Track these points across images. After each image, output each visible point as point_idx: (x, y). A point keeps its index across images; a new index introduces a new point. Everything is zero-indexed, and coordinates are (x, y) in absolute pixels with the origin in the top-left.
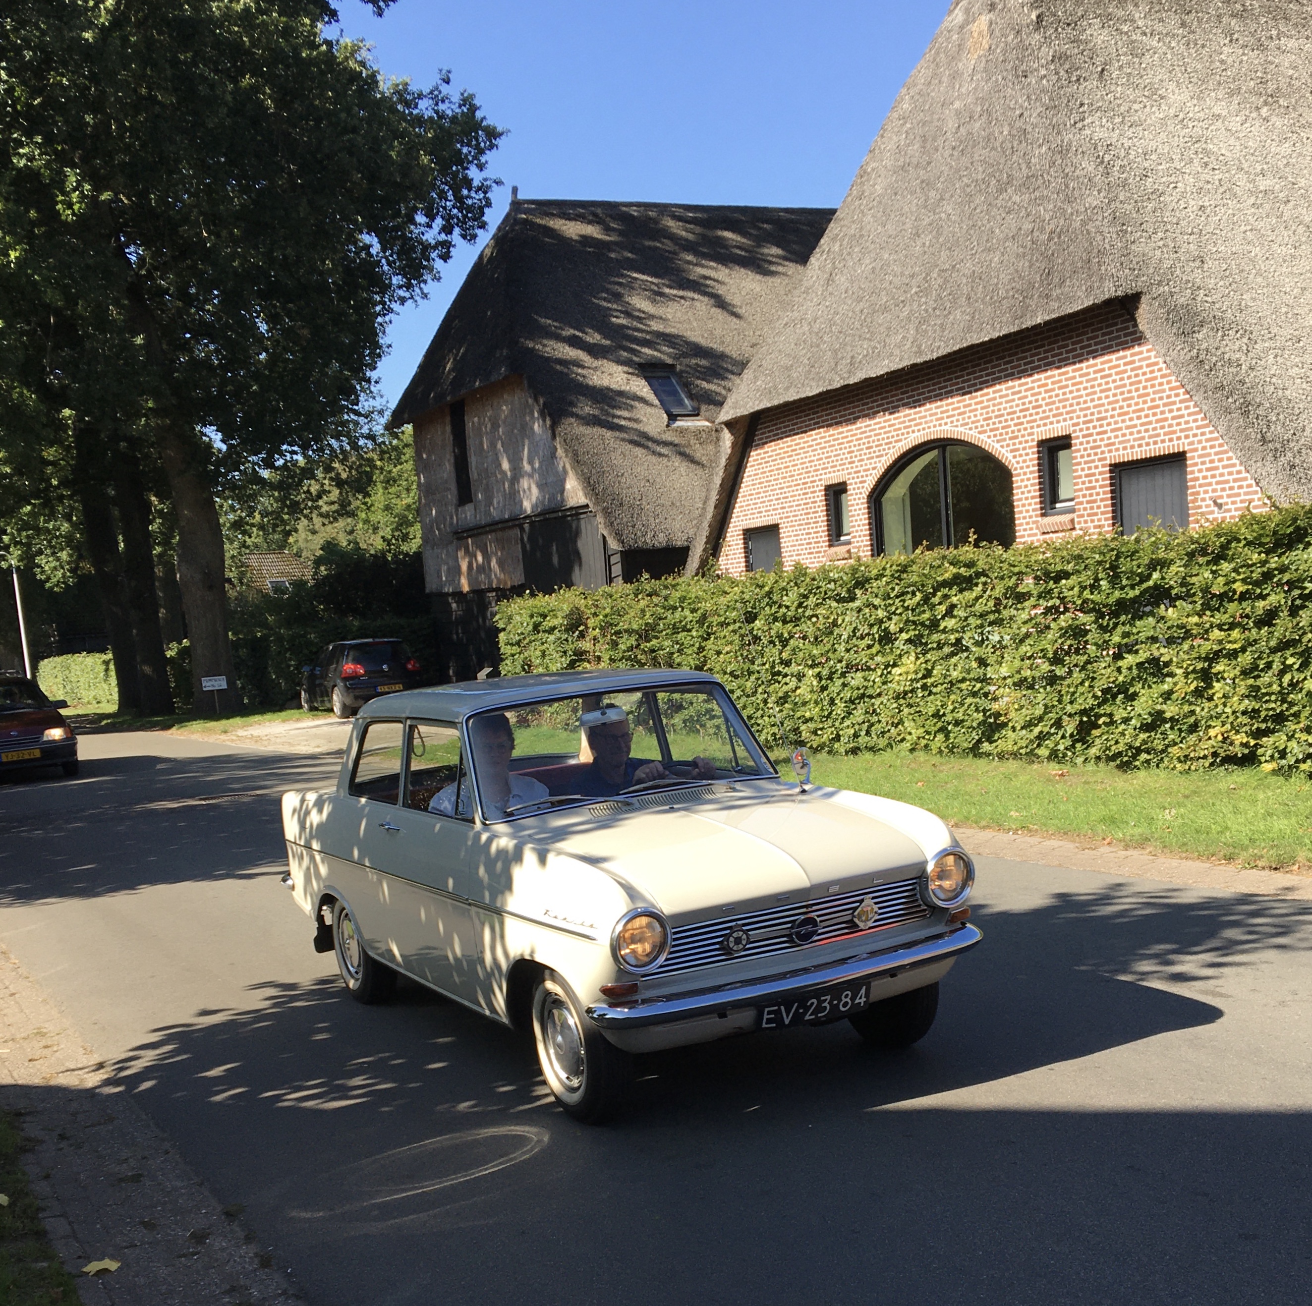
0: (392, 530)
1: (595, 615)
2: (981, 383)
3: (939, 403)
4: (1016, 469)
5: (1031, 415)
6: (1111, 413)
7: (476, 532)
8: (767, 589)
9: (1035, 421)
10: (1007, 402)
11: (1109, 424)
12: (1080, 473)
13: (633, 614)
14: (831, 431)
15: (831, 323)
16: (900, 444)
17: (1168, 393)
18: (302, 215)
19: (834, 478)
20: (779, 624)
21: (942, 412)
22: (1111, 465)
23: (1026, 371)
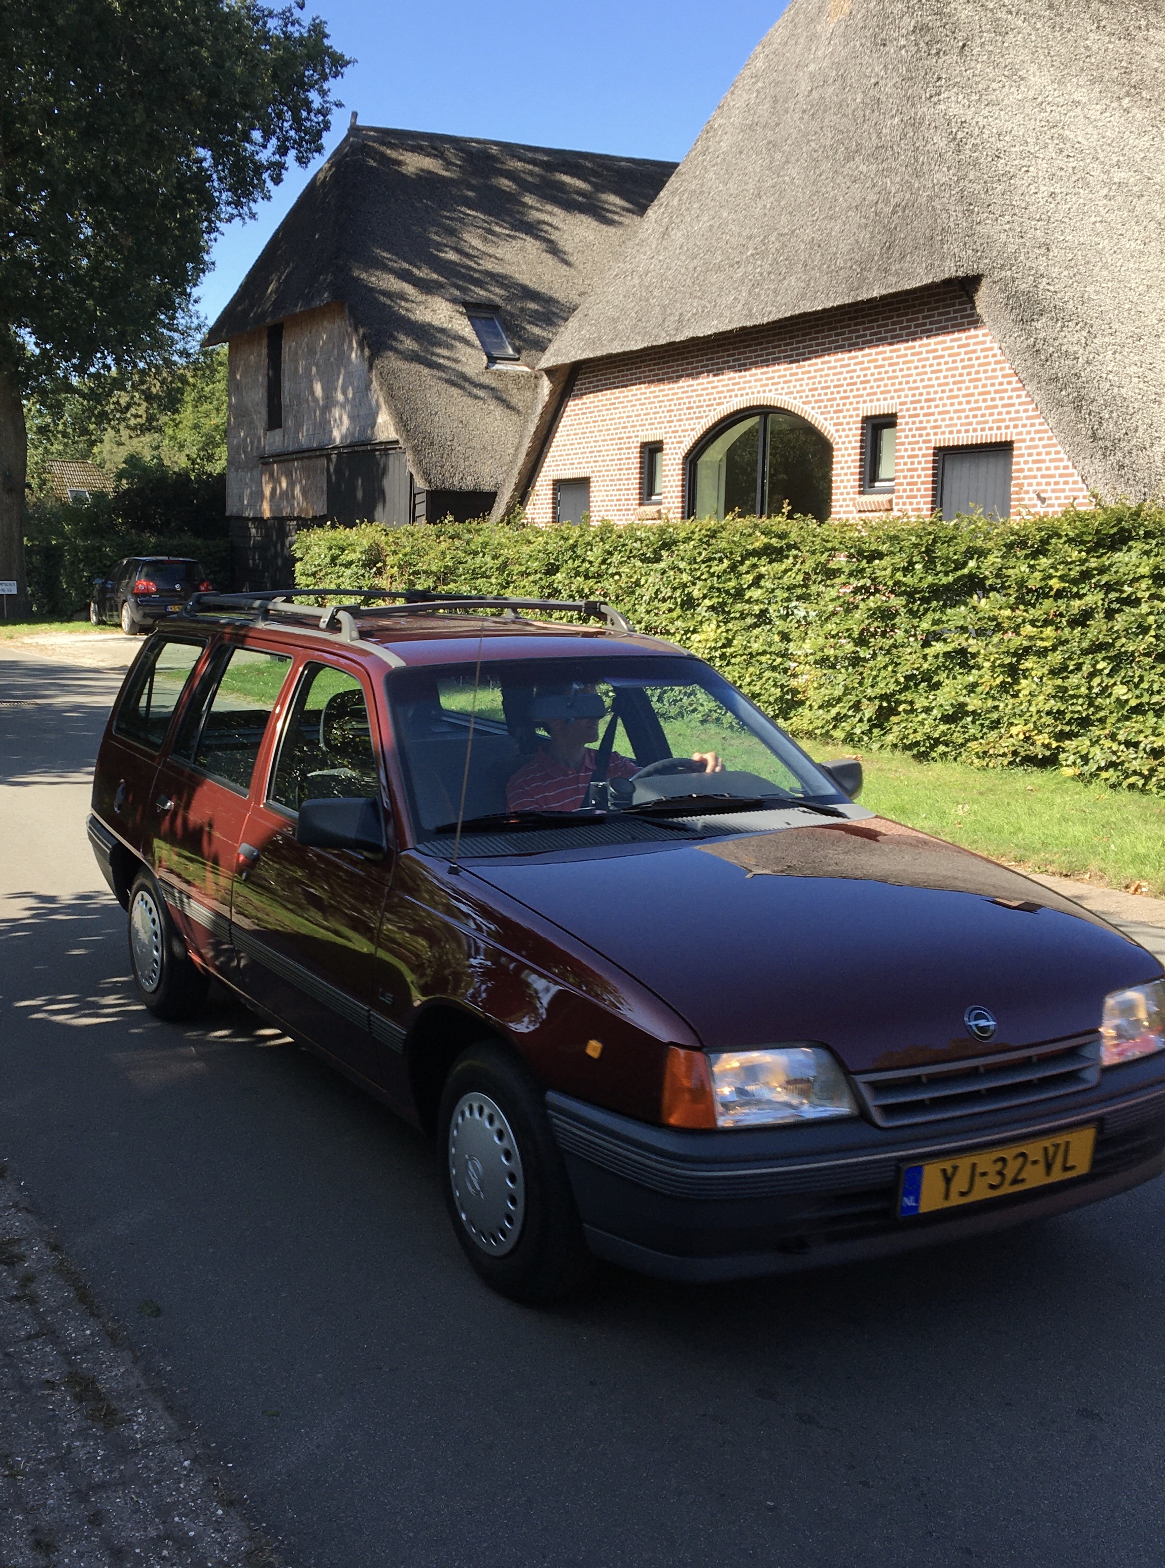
0: (199, 450)
1: (395, 553)
2: (810, 352)
3: (765, 369)
4: (837, 443)
5: (858, 390)
6: (940, 395)
7: (283, 458)
8: (571, 542)
9: (862, 396)
10: (834, 374)
11: (937, 406)
12: (902, 453)
13: (433, 555)
14: (653, 388)
15: (663, 277)
16: (721, 407)
17: (1000, 380)
18: (138, 121)
19: (651, 436)
20: (580, 579)
21: (767, 379)
22: (935, 448)
23: (857, 344)
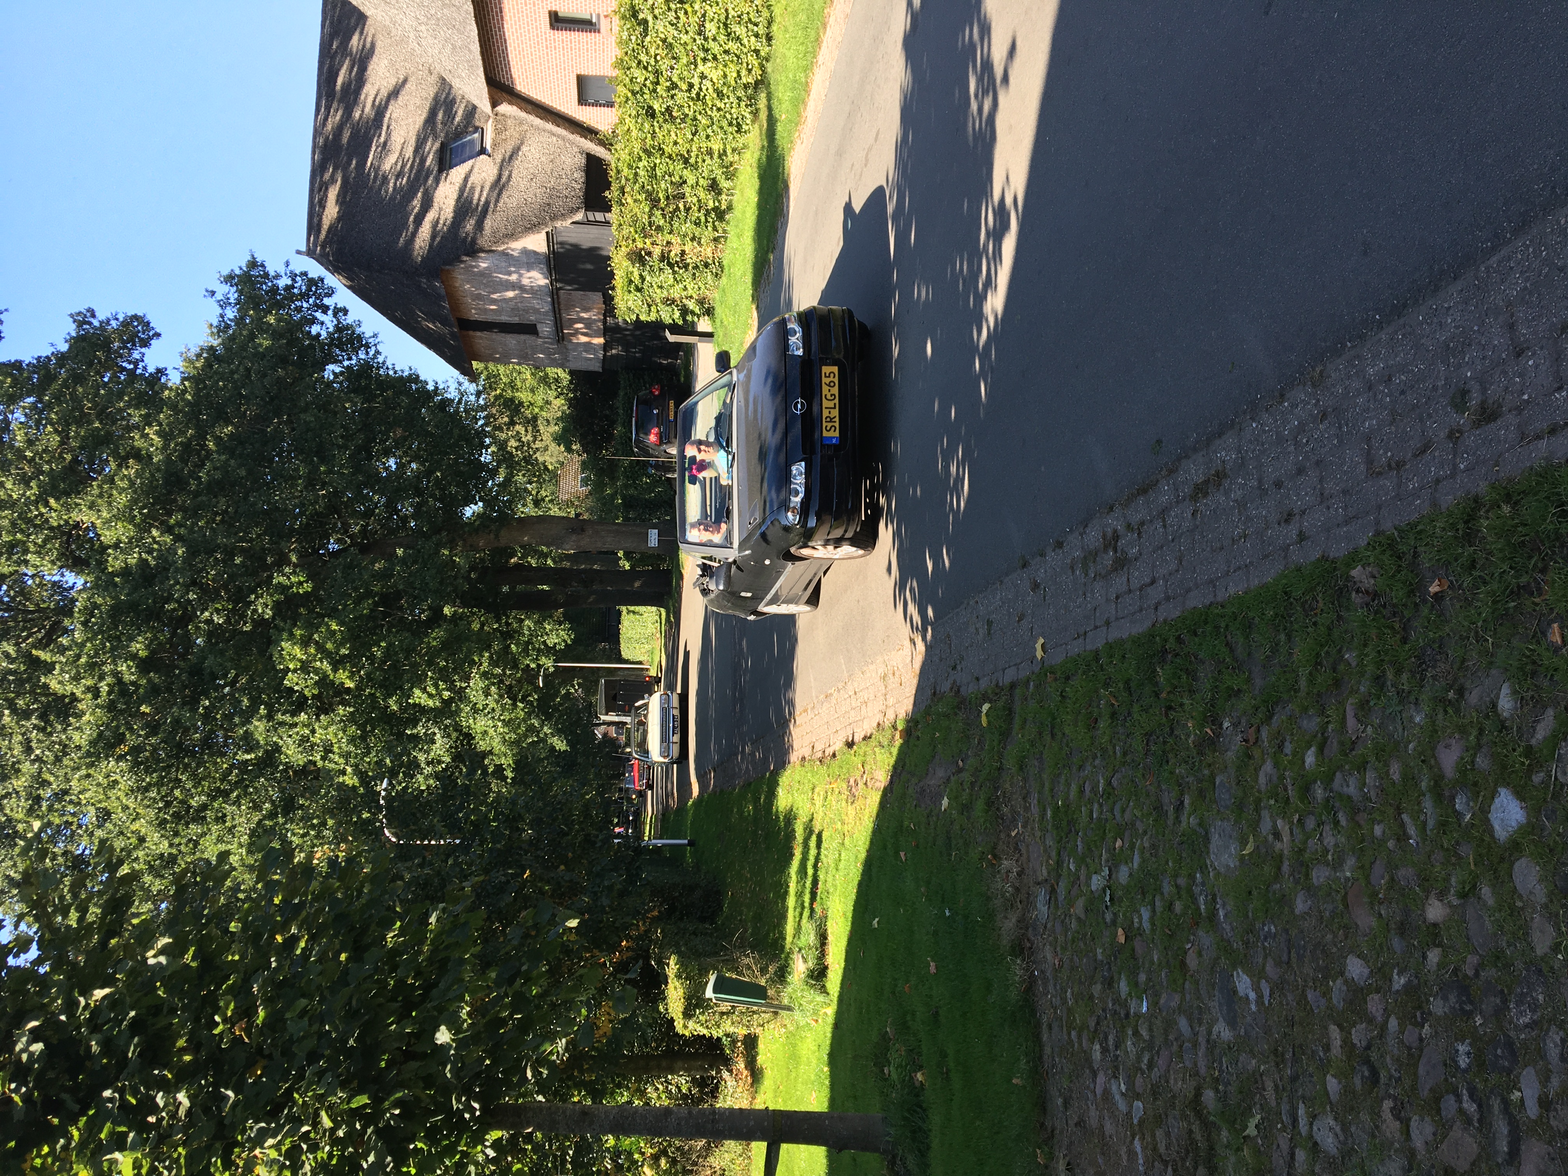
0: (551, 390)
1: (634, 241)
7: (559, 325)
13: (637, 210)
19: (545, 21)
